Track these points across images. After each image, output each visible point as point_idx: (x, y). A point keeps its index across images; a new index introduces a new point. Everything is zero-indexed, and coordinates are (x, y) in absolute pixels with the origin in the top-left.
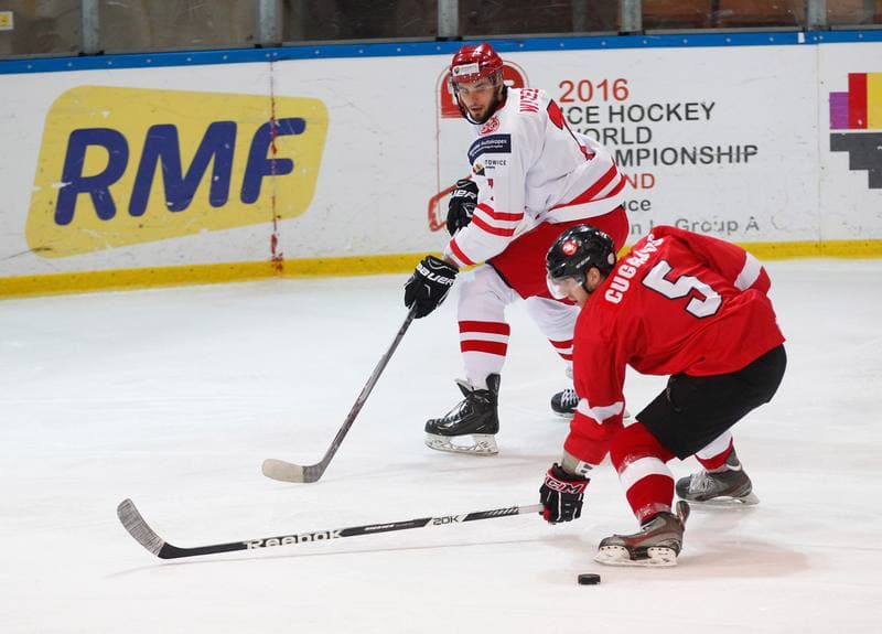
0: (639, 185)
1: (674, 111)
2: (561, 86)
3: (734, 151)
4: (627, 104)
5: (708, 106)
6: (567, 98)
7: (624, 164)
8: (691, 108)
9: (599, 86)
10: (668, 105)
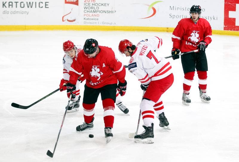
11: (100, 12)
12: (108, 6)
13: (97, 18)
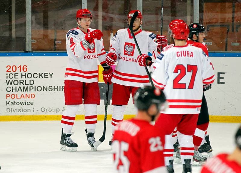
0: (30, 97)
1: (41, 75)
2: (7, 67)
3: (59, 87)
4: (27, 73)
5: (51, 74)
6: (9, 71)
7: (26, 91)
8: (46, 74)
9: (18, 68)
10: (39, 74)
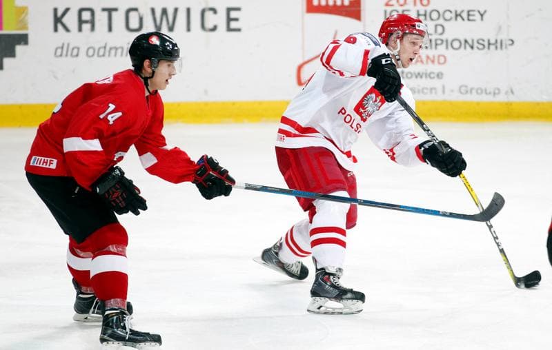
11: (449, 44)
12: (482, 19)
13: (435, 68)
